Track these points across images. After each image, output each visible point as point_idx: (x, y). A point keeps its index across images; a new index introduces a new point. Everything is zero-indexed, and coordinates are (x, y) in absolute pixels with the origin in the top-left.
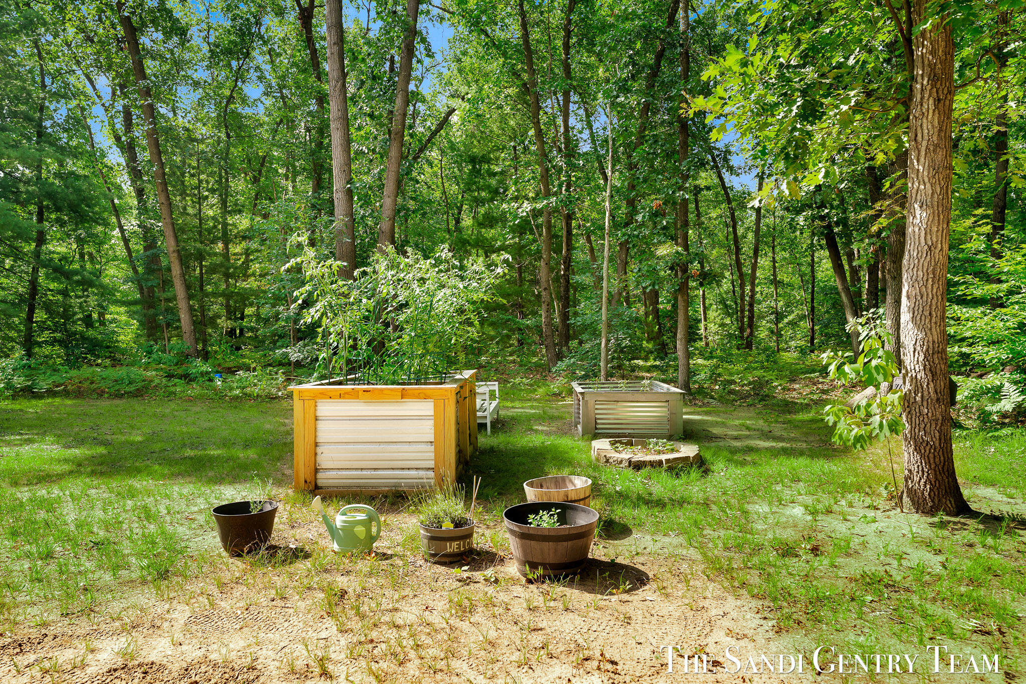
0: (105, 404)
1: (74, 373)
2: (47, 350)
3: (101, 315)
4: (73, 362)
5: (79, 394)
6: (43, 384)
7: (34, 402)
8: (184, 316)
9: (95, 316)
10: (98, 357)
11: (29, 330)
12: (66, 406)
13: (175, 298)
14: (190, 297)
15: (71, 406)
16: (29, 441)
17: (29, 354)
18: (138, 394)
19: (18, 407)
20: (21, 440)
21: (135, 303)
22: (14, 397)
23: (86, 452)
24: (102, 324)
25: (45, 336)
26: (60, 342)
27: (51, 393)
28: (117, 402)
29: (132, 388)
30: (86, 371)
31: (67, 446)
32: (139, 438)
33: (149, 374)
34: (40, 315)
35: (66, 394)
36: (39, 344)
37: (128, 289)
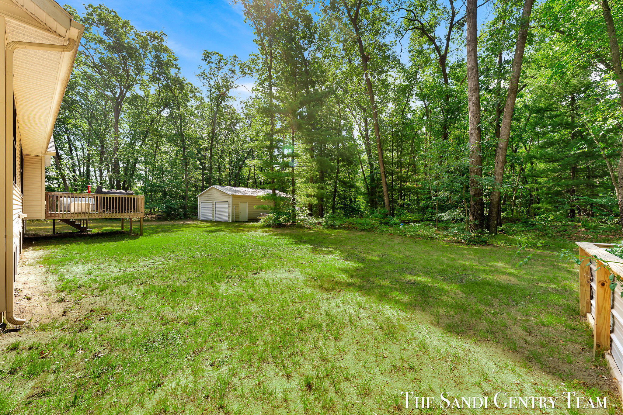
0: (358, 234)
1: (347, 220)
2: (339, 211)
3: (355, 199)
4: (346, 215)
5: (349, 228)
6: (337, 225)
7: (334, 231)
8: (386, 198)
9: (353, 199)
10: (354, 214)
11: (334, 203)
12: (344, 233)
13: (382, 191)
14: (388, 190)
15: (346, 234)
16: (330, 252)
17: (333, 212)
18: (369, 230)
19: (329, 232)
20: (327, 251)
21: (366, 194)
22: (328, 228)
23: (354, 265)
24: (355, 202)
25: (338, 206)
26: (343, 208)
27: (340, 228)
28: (362, 233)
29: (367, 228)
30: (351, 219)
31: (345, 259)
32: (377, 259)
33: (373, 222)
34: (337, 199)
35: (344, 228)
36: (336, 209)
37: (363, 189)
